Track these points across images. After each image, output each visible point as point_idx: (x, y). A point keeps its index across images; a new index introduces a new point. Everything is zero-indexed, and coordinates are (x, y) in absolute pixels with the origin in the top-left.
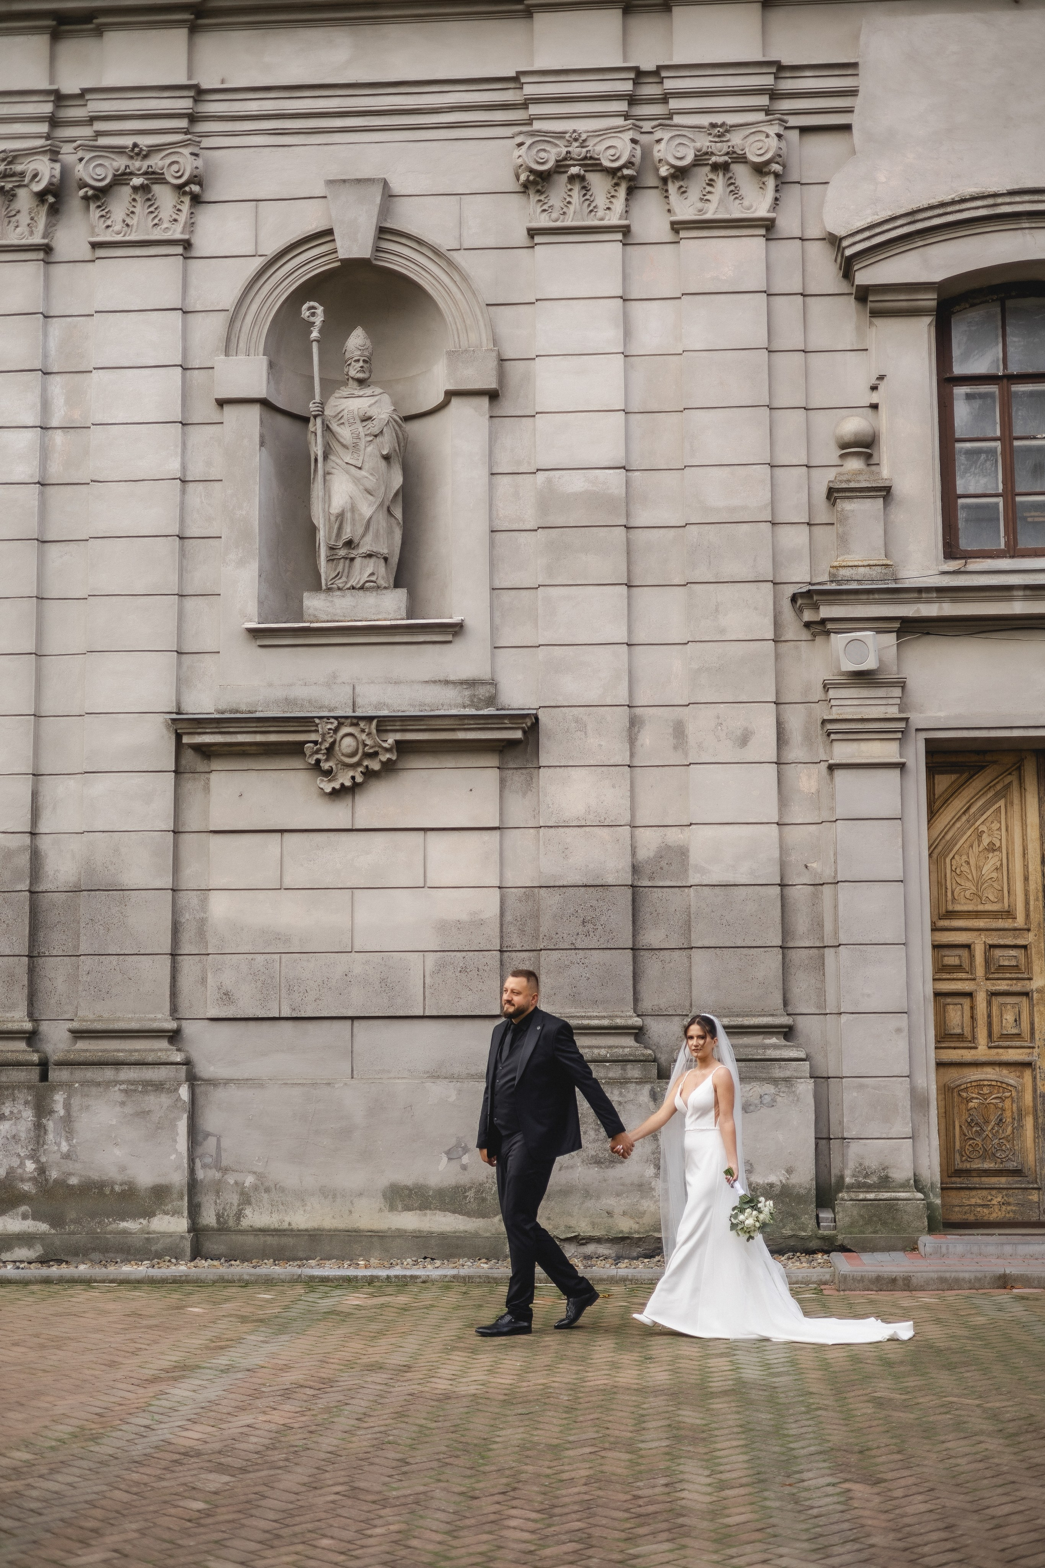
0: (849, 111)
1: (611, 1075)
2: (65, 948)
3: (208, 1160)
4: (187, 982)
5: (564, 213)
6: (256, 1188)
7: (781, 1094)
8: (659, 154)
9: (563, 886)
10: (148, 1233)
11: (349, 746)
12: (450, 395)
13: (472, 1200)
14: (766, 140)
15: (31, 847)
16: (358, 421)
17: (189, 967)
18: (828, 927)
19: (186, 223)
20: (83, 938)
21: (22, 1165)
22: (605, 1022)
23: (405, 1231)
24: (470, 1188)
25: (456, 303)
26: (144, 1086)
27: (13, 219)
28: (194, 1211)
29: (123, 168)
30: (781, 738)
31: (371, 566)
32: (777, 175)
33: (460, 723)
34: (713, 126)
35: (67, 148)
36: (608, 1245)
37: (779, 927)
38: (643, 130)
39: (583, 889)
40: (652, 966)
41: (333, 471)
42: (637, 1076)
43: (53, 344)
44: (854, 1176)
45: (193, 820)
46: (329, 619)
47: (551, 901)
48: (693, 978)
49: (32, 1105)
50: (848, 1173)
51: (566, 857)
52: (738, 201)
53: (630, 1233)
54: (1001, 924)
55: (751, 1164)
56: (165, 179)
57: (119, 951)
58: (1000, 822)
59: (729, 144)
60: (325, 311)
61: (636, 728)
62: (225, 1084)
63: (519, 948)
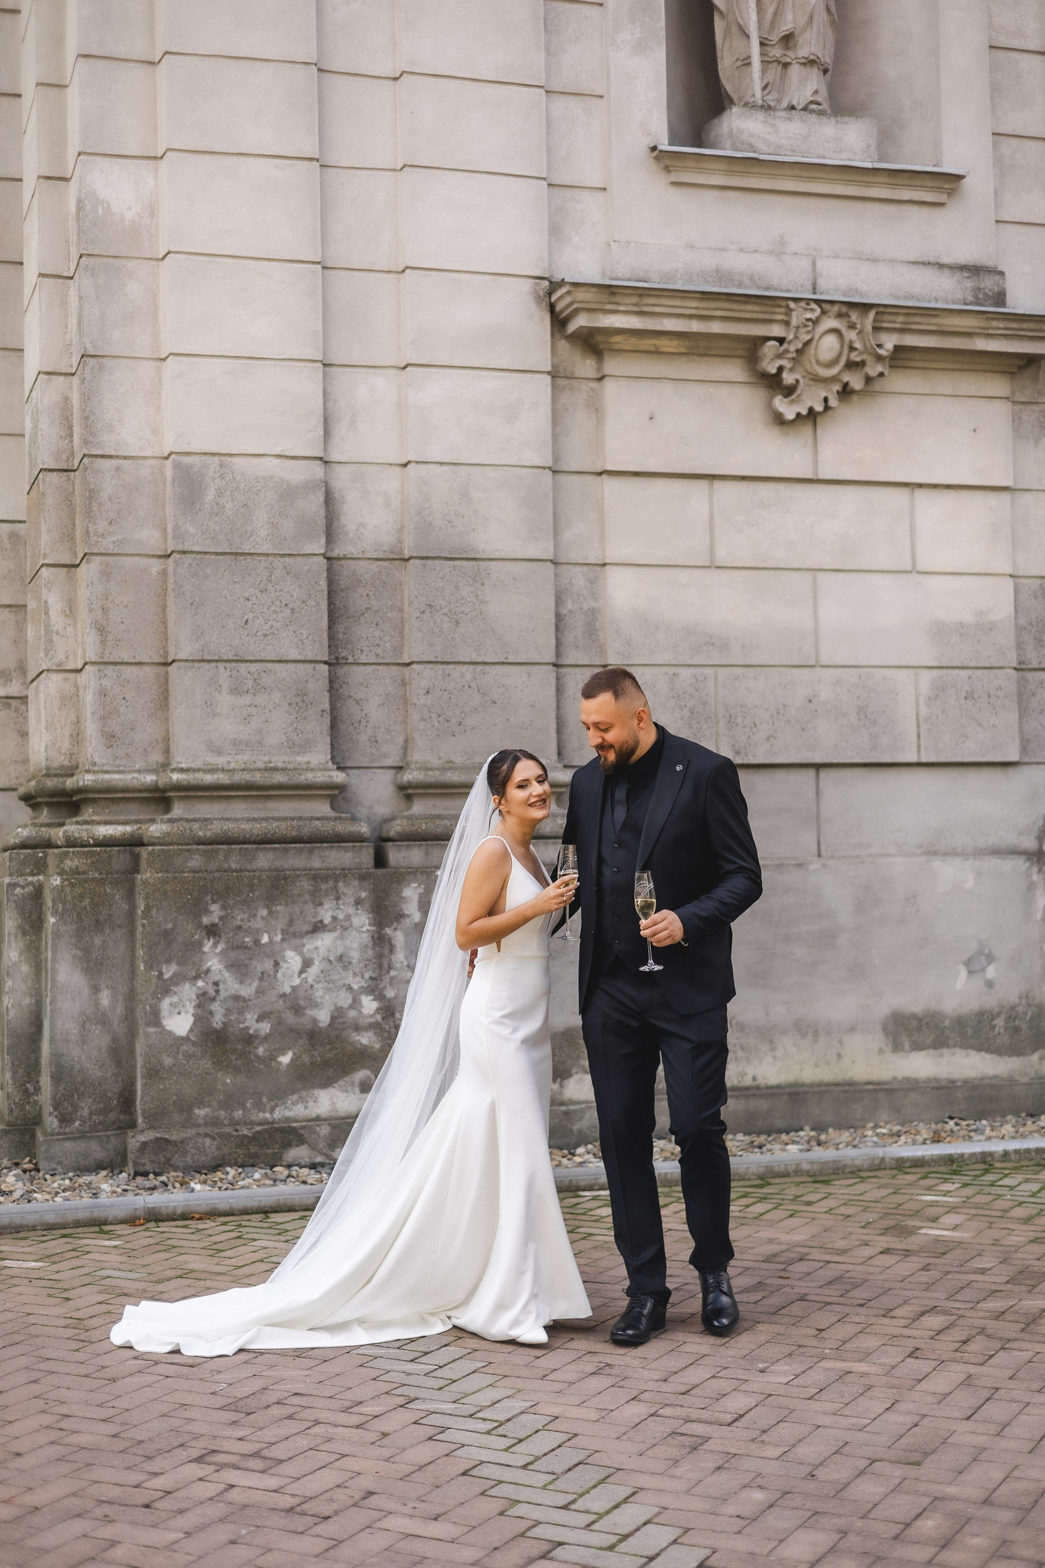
2: (379, 651)
11: (831, 349)
13: (1002, 1031)
15: (323, 482)
20: (412, 635)
21: (356, 1003)
23: (917, 1081)
24: (999, 1014)
45: (579, 453)
49: (367, 906)
57: (474, 658)
63: (1035, 665)
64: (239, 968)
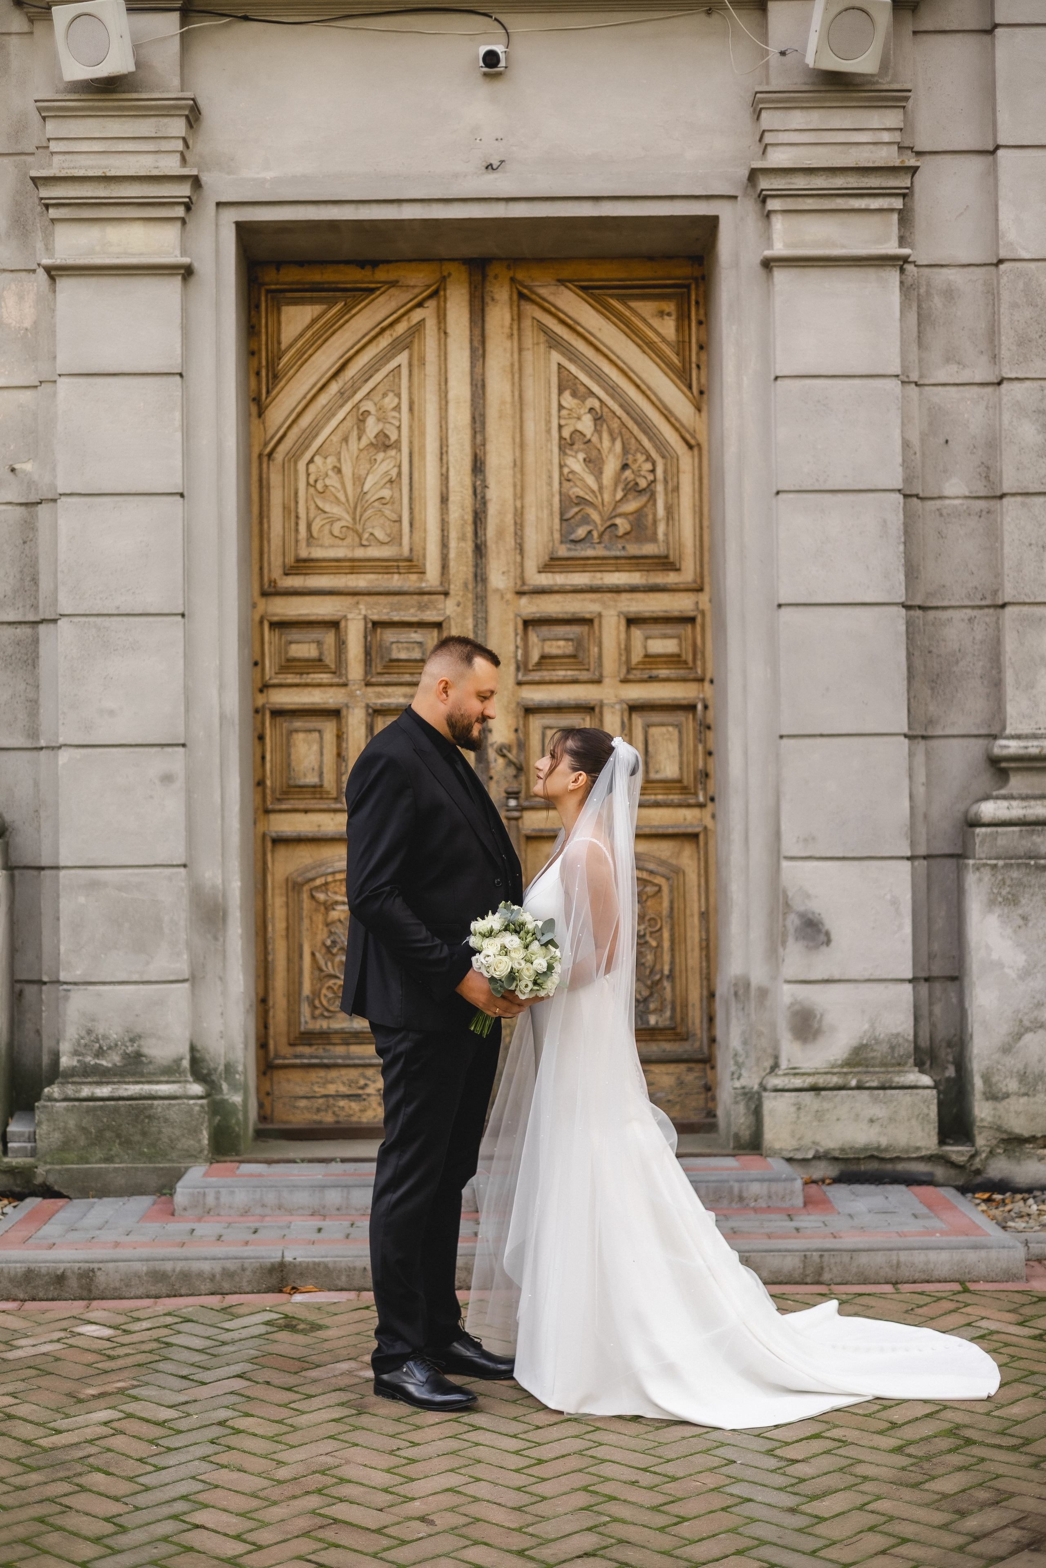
18: (44, 583)
44: (76, 1053)
50: (65, 1047)
54: (395, 582)
58: (399, 396)
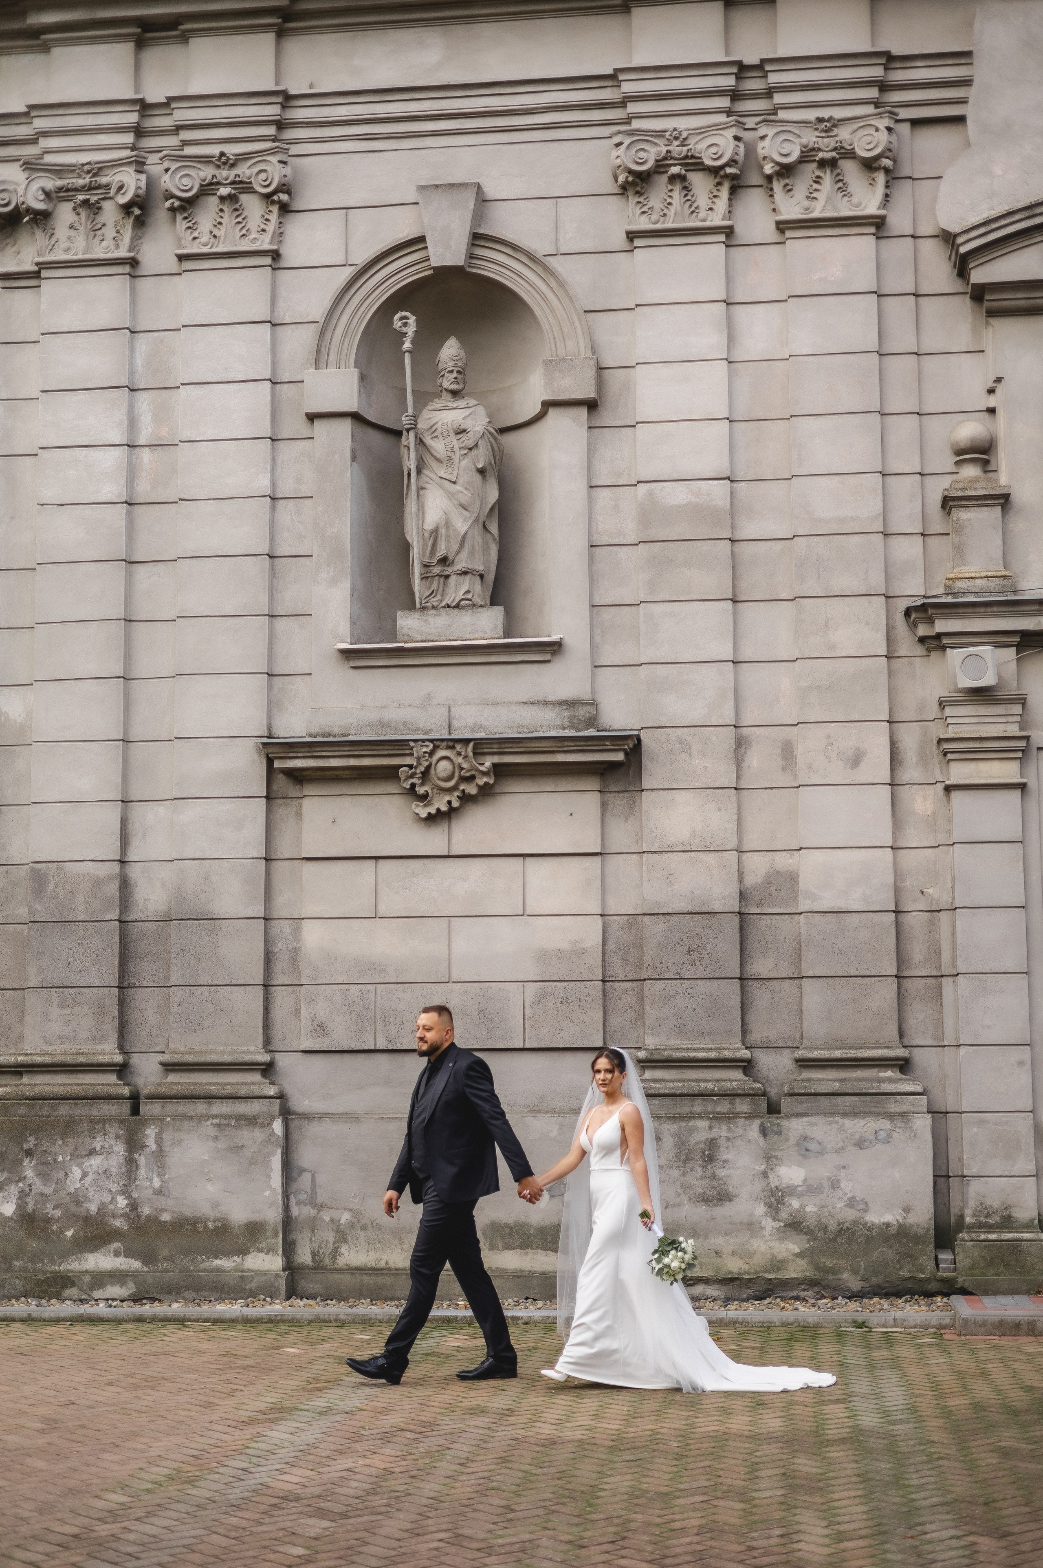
0: (963, 101)
1: (719, 1109)
2: (155, 979)
3: (303, 1197)
4: (279, 1013)
5: (665, 215)
6: (352, 1225)
7: (897, 1130)
8: (763, 151)
9: (668, 914)
10: (242, 1271)
11: (446, 769)
12: (548, 405)
14: (875, 134)
15: (120, 875)
16: (452, 434)
17: (282, 998)
18: (946, 955)
19: (274, 233)
20: (174, 968)
21: (114, 1200)
22: (713, 1055)
23: (506, 1271)
25: (552, 311)
26: (237, 1120)
27: (99, 233)
28: (289, 1248)
29: (209, 178)
30: (895, 758)
31: (466, 583)
32: (887, 171)
33: (560, 745)
34: (820, 120)
35: (152, 159)
36: (717, 1286)
37: (894, 955)
38: (746, 127)
39: (688, 917)
40: (761, 996)
41: (427, 485)
42: (745, 1110)
43: (139, 361)
44: (974, 1215)
45: (285, 847)
46: (424, 638)
47: (655, 929)
48: (804, 1009)
49: (123, 1139)
50: (968, 1212)
51: (670, 884)
52: (846, 199)
53: (740, 1274)
55: (866, 1203)
56: (252, 188)
57: (210, 982)
59: (837, 139)
60: (417, 321)
61: (743, 749)
62: (320, 1118)
63: (622, 977)
64: (43, 1176)
